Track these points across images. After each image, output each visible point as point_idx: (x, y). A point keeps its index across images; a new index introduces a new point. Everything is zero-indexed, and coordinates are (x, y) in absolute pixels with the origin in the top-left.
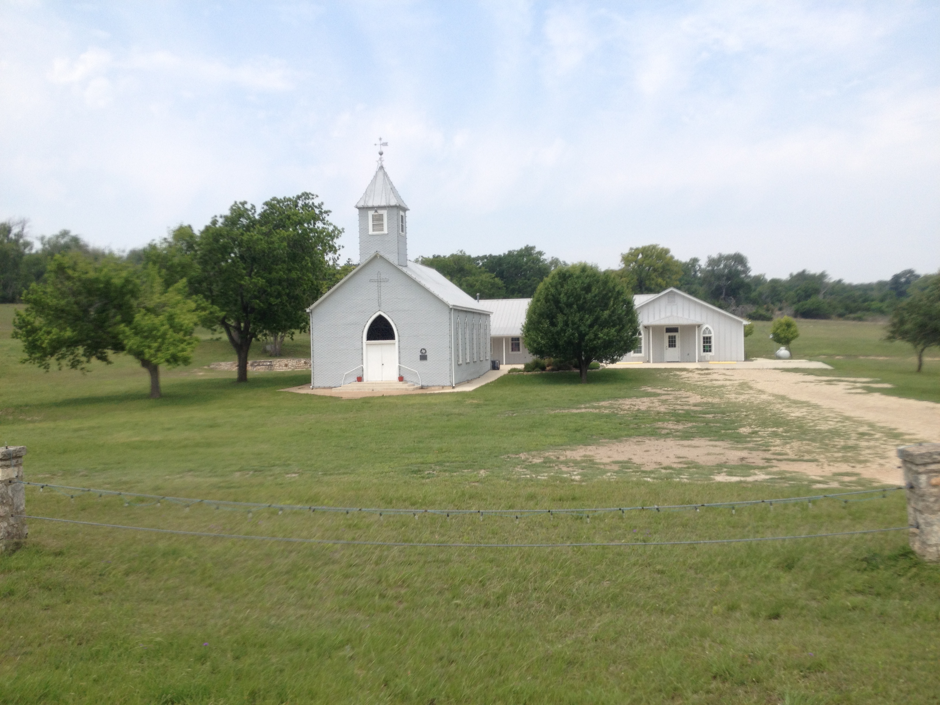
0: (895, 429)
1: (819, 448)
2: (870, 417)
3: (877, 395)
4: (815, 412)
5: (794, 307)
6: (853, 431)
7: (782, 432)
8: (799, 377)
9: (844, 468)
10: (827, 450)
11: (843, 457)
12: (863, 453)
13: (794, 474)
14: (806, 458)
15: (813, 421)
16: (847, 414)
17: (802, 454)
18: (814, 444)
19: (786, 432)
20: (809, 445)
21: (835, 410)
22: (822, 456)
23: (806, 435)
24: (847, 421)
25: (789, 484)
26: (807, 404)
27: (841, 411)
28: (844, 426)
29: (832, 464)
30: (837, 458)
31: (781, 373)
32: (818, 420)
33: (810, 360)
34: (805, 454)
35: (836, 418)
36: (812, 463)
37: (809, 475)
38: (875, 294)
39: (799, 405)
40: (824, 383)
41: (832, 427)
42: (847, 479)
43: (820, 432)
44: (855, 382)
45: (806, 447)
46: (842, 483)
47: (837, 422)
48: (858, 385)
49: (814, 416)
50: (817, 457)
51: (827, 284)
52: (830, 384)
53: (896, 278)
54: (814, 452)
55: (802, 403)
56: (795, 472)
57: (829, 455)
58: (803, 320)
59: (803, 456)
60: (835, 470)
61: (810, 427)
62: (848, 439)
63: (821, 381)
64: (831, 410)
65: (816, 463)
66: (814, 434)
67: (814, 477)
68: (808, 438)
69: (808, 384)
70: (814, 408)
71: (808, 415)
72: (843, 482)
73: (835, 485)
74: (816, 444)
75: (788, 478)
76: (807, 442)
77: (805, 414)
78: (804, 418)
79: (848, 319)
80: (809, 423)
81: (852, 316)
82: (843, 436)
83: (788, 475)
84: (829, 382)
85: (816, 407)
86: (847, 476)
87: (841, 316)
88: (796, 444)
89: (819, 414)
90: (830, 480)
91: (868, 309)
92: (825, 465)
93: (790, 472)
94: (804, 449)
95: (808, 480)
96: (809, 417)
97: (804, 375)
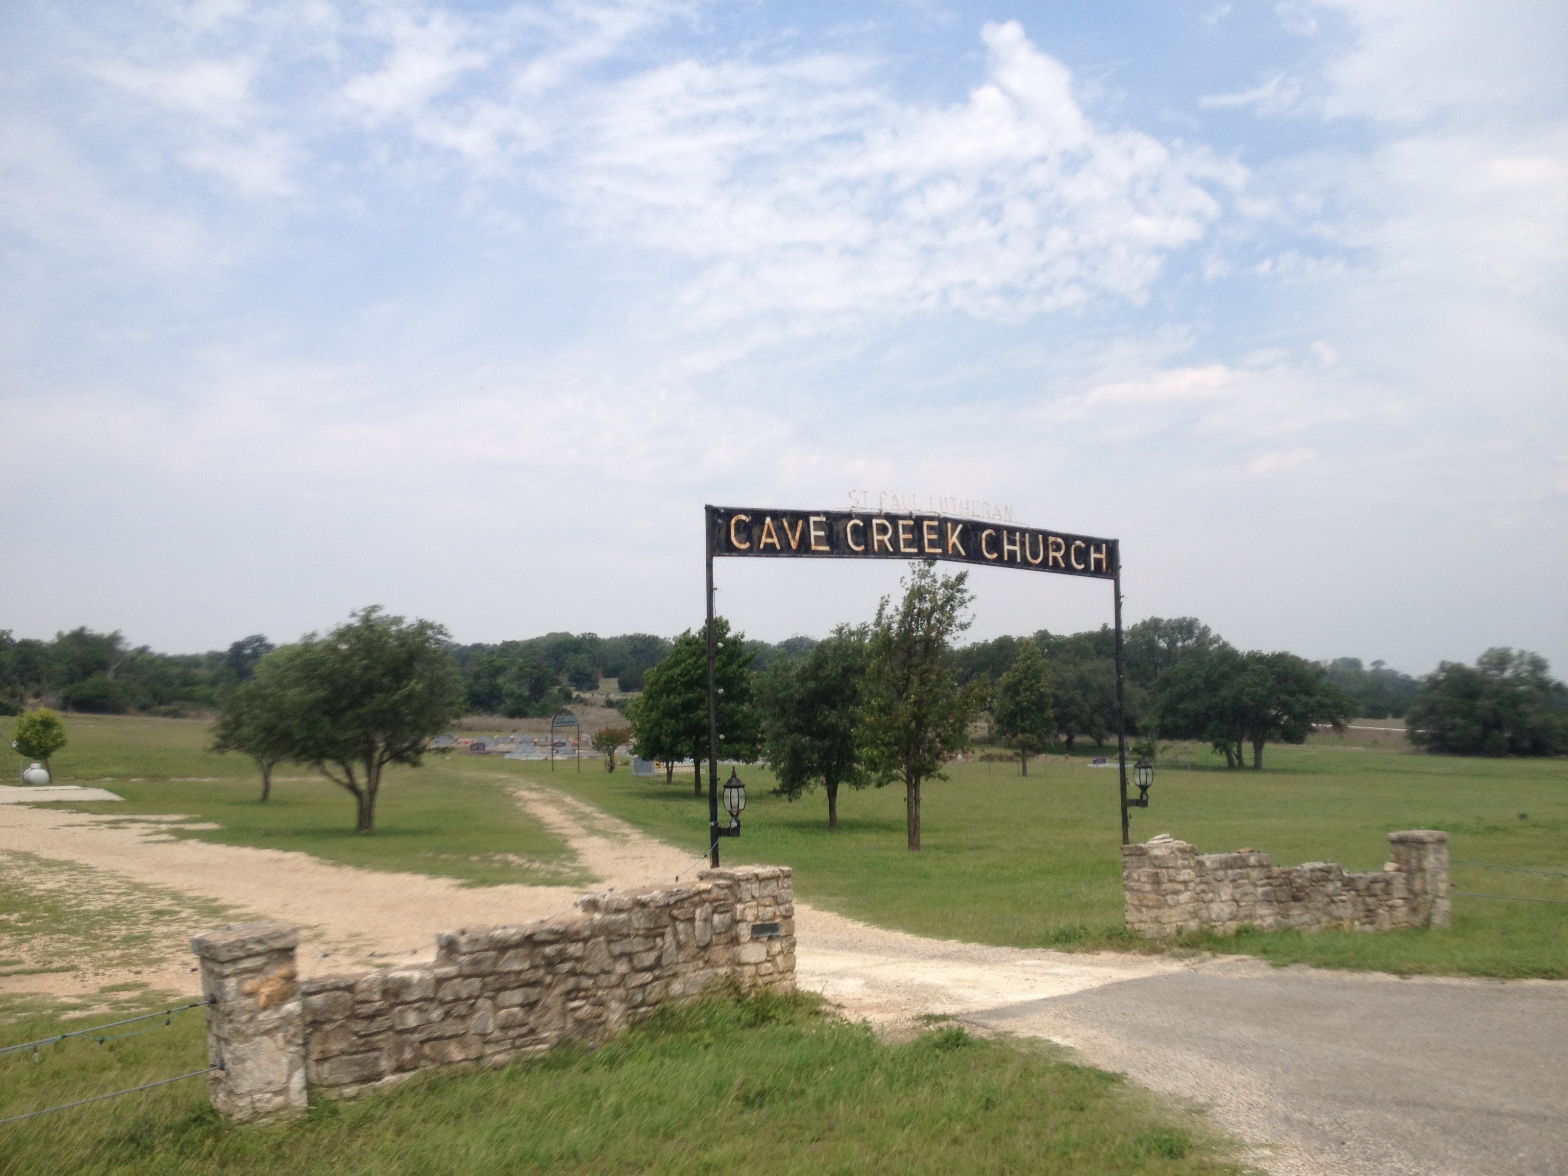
0: (215, 900)
1: (80, 945)
2: (177, 882)
3: (192, 843)
4: (83, 879)
5: (62, 692)
6: (144, 908)
7: (17, 921)
8: (62, 817)
9: (123, 976)
10: (96, 947)
11: (122, 956)
12: (158, 946)
13: (29, 998)
14: (55, 965)
15: (77, 895)
16: (137, 880)
17: (49, 959)
18: (73, 938)
19: (24, 919)
20: (63, 940)
21: (118, 874)
22: (86, 959)
23: (62, 922)
24: (137, 893)
25: (17, 1018)
26: (70, 866)
27: (130, 875)
28: (130, 902)
29: (101, 971)
30: (111, 959)
31: (28, 811)
32: (87, 893)
33: (85, 786)
34: (56, 958)
35: (117, 888)
36: (66, 974)
37: (56, 998)
38: (203, 673)
39: (54, 869)
40: (104, 826)
41: (111, 904)
42: (124, 995)
43: (86, 916)
44: (159, 822)
45: (58, 945)
46: (115, 1004)
47: (120, 894)
48: (164, 827)
49: (81, 887)
50: (76, 962)
51: (123, 653)
52: (114, 828)
53: (238, 648)
54: (71, 953)
55: (60, 863)
56: (31, 994)
57: (98, 955)
58: (77, 715)
59: (50, 963)
60: (105, 982)
61: (70, 907)
62: (135, 923)
63: (99, 823)
64: (112, 874)
65: (74, 973)
66: (75, 920)
67: (65, 1000)
68: (64, 927)
69: (78, 828)
70: (80, 872)
71: (69, 886)
72: (118, 1002)
73: (102, 1009)
74: (78, 938)
75: (17, 1006)
76: (62, 936)
77: (64, 883)
78: (61, 891)
79: (155, 714)
80: (68, 900)
81: (163, 708)
82: (125, 919)
83: (17, 1001)
84: (114, 825)
85: (87, 869)
86: (124, 990)
87: (143, 709)
88: (40, 941)
89: (89, 882)
90: (95, 1000)
91: (189, 698)
92: (89, 975)
93: (22, 996)
94: (55, 950)
95: (54, 1007)
96: (70, 891)
97: (71, 813)
